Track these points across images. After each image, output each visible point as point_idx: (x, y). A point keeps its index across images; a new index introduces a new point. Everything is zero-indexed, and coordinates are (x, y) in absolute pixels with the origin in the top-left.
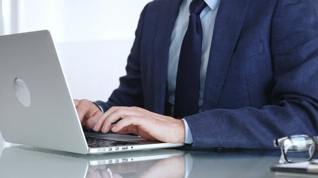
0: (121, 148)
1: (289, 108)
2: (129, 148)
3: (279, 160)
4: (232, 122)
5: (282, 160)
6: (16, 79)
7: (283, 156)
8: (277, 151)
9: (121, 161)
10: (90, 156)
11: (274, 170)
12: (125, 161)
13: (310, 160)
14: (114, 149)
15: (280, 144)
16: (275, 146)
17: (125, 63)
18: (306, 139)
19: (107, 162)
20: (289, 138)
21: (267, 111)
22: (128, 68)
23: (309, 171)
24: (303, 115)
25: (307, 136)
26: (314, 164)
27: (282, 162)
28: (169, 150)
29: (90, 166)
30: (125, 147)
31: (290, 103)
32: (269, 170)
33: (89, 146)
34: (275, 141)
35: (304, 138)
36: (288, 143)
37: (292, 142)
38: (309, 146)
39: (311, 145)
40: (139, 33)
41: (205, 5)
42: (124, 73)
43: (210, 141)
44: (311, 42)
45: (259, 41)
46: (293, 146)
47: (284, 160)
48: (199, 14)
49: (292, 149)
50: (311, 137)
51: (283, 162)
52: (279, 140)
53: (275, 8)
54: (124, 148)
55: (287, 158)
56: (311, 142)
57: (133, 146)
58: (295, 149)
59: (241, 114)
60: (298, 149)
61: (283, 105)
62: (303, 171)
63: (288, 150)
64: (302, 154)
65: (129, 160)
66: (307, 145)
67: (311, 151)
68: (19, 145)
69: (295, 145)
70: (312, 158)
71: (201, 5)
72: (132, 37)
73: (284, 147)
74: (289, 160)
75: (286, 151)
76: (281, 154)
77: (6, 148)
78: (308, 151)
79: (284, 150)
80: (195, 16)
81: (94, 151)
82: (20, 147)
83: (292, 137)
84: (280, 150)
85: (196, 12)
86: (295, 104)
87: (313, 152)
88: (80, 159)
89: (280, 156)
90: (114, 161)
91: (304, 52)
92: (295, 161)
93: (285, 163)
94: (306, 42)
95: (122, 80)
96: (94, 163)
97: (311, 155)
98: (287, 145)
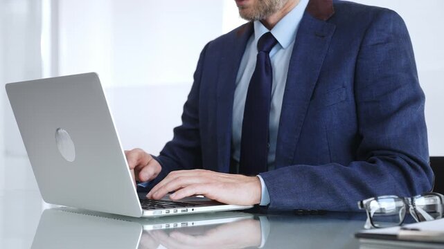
0: (180, 211)
1: (381, 165)
2: (190, 210)
3: (364, 224)
4: (316, 180)
5: (368, 225)
6: (58, 129)
7: (368, 220)
8: (361, 215)
9: (179, 225)
10: (144, 220)
11: (359, 236)
12: (185, 225)
13: (400, 225)
14: (172, 211)
15: (365, 206)
16: (360, 208)
17: (181, 111)
18: (396, 200)
19: (164, 226)
20: (376, 199)
21: (356, 169)
22: (184, 117)
23: (400, 238)
24: (397, 173)
25: (397, 197)
26: (405, 229)
27: (367, 227)
28: (236, 213)
29: (144, 232)
30: (185, 209)
31: (383, 160)
32: (352, 236)
33: (143, 208)
34: (359, 203)
35: (393, 200)
36: (374, 205)
37: (379, 204)
38: (399, 208)
39: (401, 207)
40: (197, 76)
41: (276, 42)
42: (179, 123)
43: (289, 202)
44: (403, 89)
45: (341, 87)
46: (381, 209)
47: (371, 225)
48: (269, 53)
49: (379, 212)
50: (401, 198)
51: (369, 227)
52: (365, 202)
53: (360, 48)
54: (184, 211)
55: (374, 222)
56: (401, 203)
57: (194, 208)
58: (383, 211)
59: (326, 171)
60: (387, 212)
61: (374, 162)
62: (393, 237)
63: (375, 213)
64: (391, 218)
65: (190, 224)
66: (397, 208)
67: (402, 214)
68: (61, 206)
69: (382, 207)
70: (403, 222)
71: (271, 42)
72: (190, 81)
73: (370, 210)
74: (376, 225)
75: (372, 215)
76: (366, 218)
77: (46, 211)
78: (398, 215)
79: (370, 214)
80: (263, 55)
81: (149, 213)
82: (63, 209)
83: (379, 198)
84: (366, 213)
85: (265, 49)
86: (388, 161)
87: (404, 216)
88: (133, 223)
89: (365, 220)
90: (172, 226)
91: (395, 101)
92: (383, 226)
93: (371, 228)
94: (397, 88)
95: (177, 130)
96: (149, 227)
97: (401, 218)
98: (373, 207)
